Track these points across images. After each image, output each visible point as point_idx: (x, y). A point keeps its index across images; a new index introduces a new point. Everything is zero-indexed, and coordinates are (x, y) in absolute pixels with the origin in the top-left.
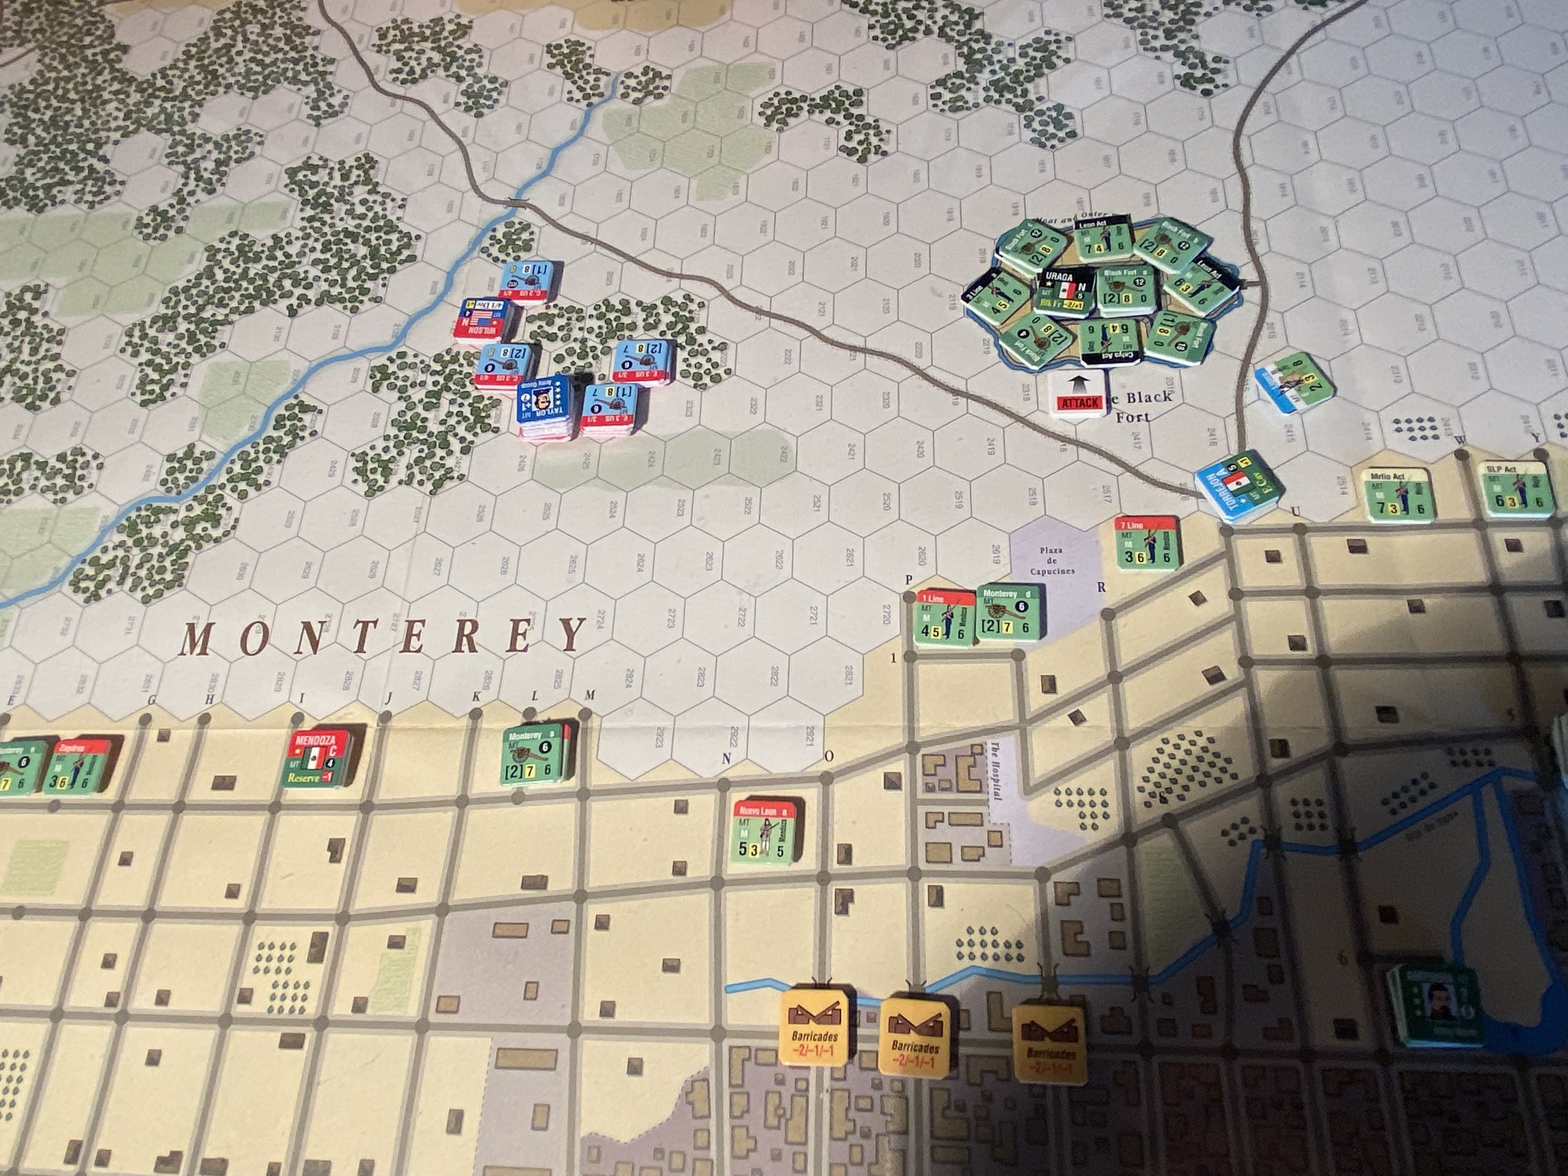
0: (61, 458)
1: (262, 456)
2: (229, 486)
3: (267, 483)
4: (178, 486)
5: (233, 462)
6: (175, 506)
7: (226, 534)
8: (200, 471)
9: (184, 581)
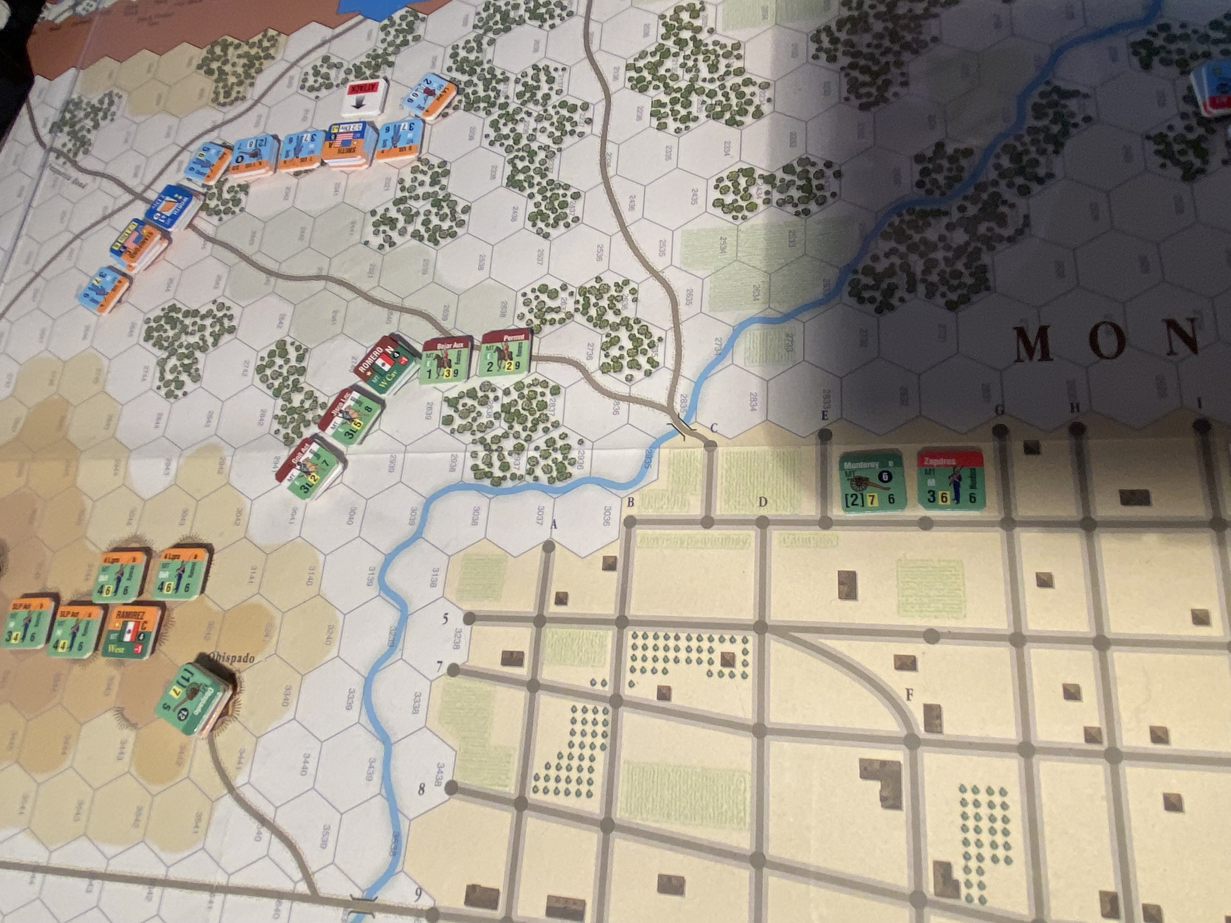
0: (788, 169)
1: (1033, 149)
2: (1003, 183)
3: (1050, 176)
4: (939, 188)
5: (998, 156)
6: (944, 208)
7: (1020, 232)
8: (961, 169)
9: (991, 284)
